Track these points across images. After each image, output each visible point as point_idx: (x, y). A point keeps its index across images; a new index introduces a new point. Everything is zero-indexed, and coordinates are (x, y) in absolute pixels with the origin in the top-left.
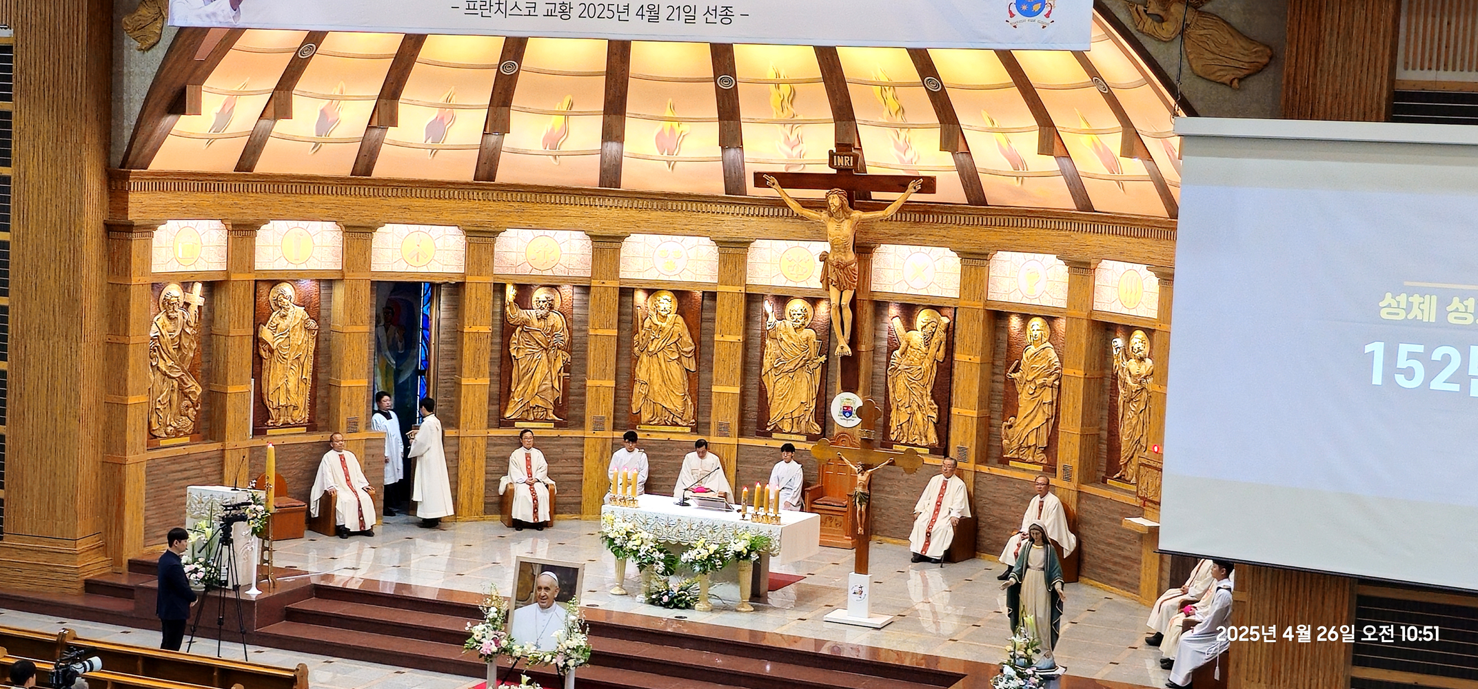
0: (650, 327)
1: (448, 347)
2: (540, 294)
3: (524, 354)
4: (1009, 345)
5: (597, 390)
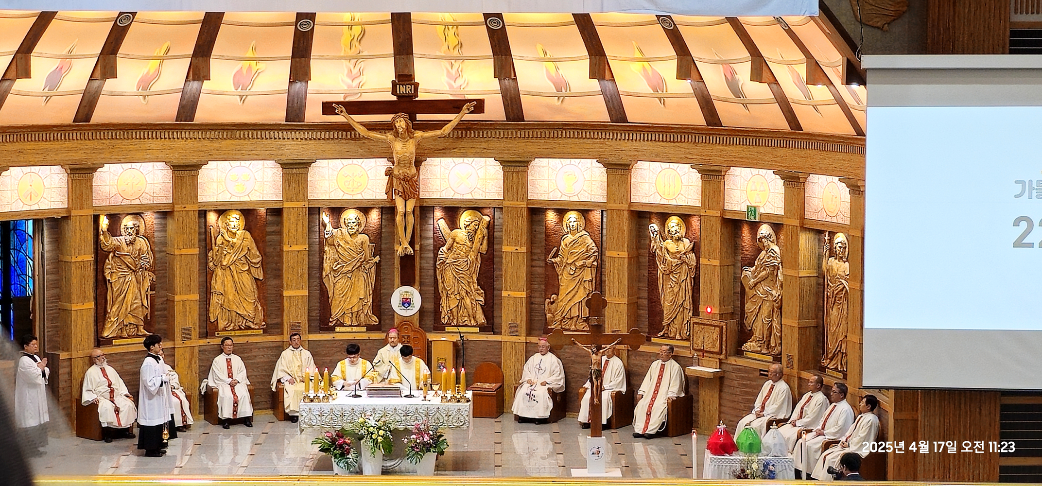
0: (223, 243)
1: (52, 277)
2: (128, 222)
3: (117, 277)
4: (547, 236)
5: (184, 305)
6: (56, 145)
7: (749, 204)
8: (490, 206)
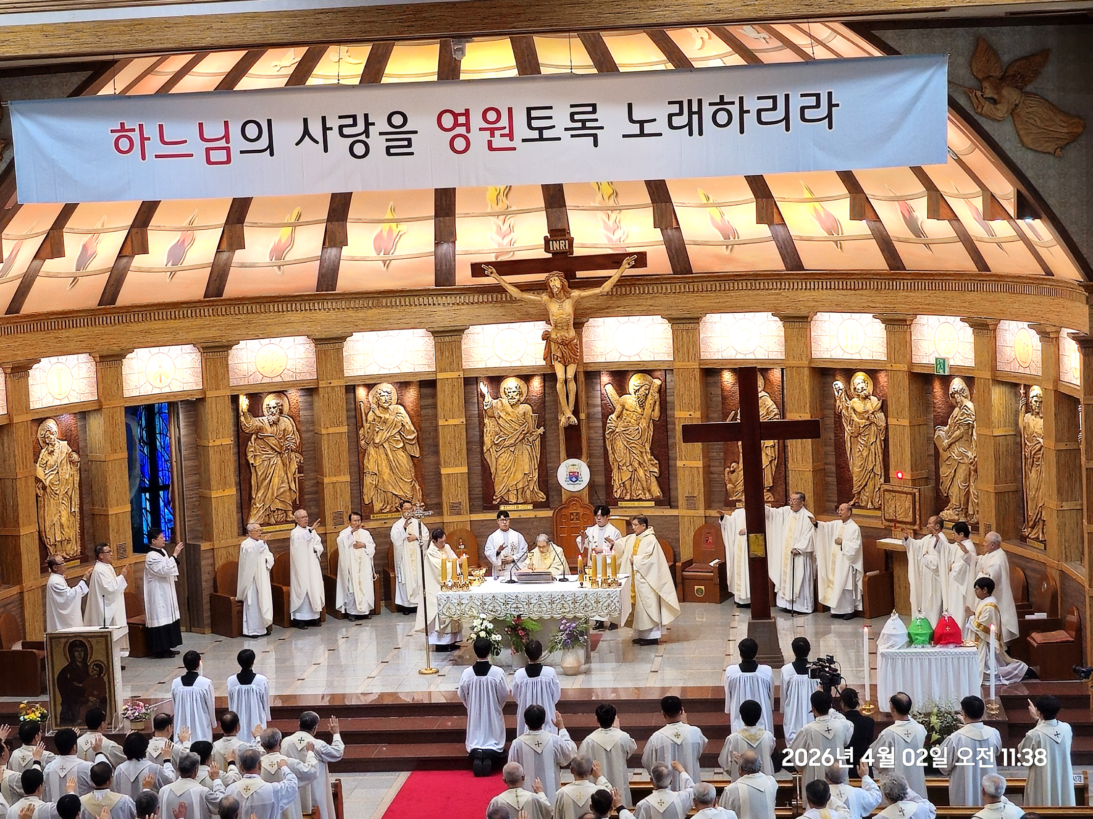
0: (374, 420)
1: (190, 463)
2: (270, 401)
3: (261, 460)
4: (724, 398)
5: (334, 487)
6: (186, 323)
7: (938, 356)
8: (659, 368)
